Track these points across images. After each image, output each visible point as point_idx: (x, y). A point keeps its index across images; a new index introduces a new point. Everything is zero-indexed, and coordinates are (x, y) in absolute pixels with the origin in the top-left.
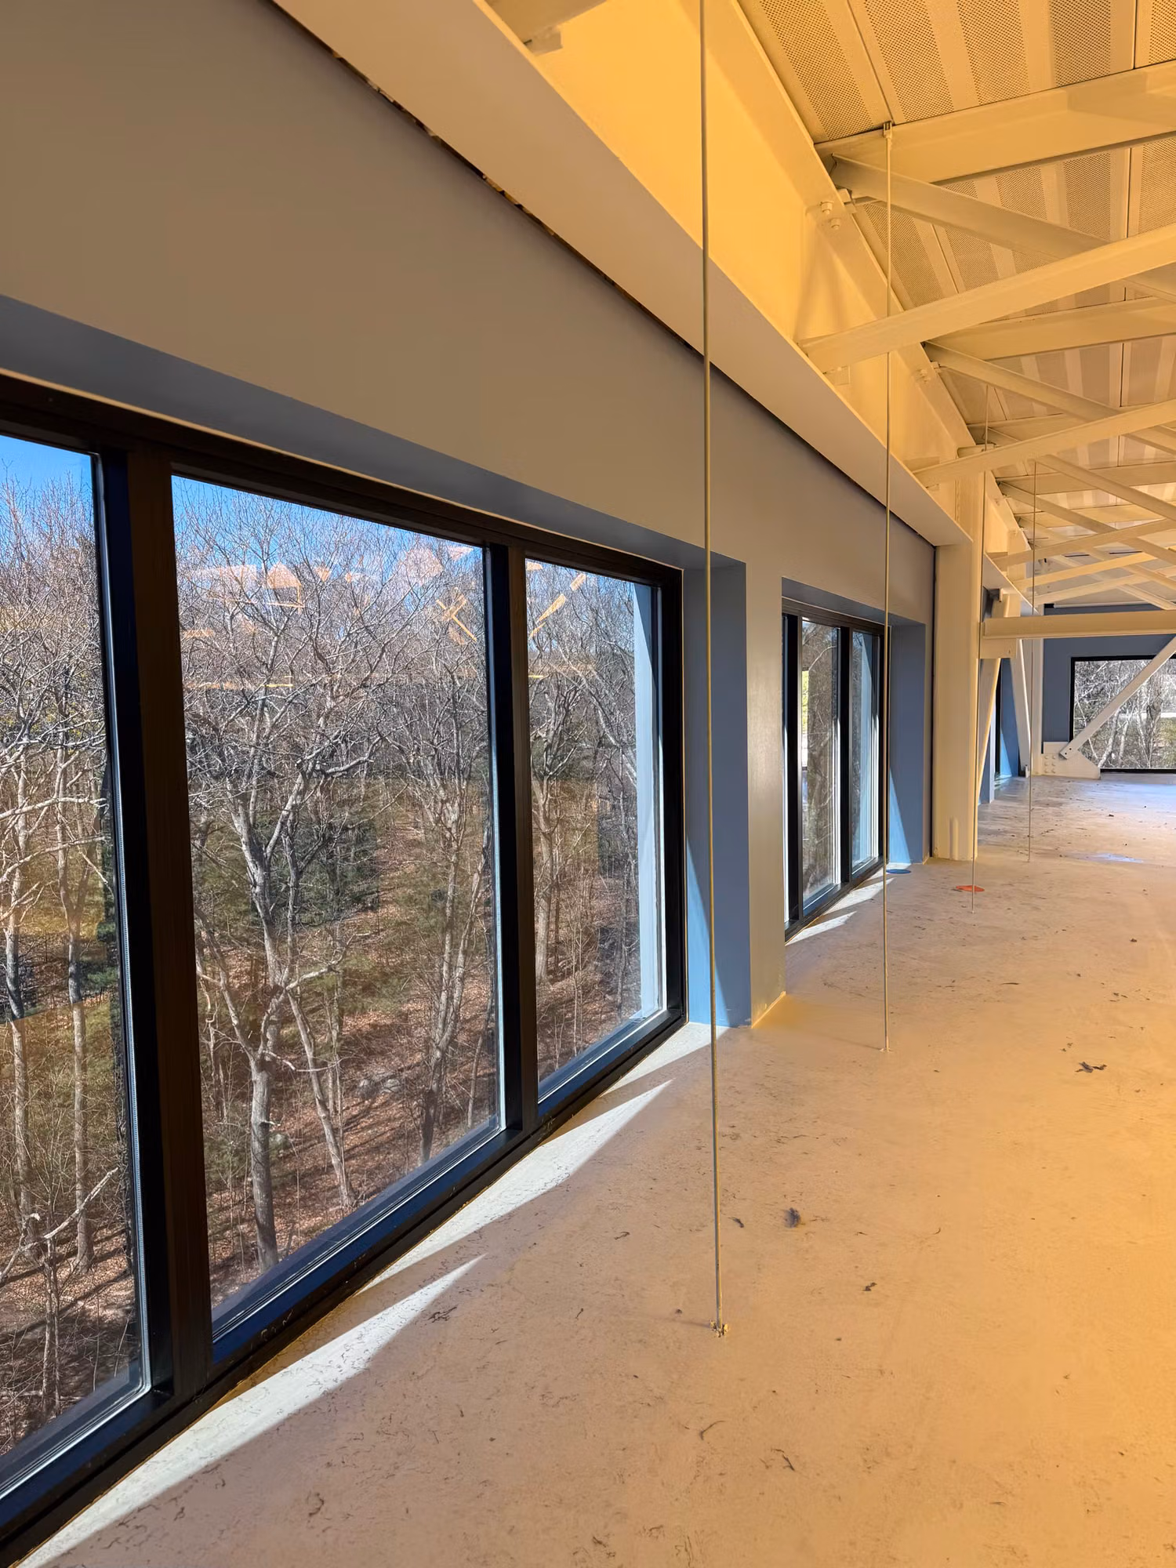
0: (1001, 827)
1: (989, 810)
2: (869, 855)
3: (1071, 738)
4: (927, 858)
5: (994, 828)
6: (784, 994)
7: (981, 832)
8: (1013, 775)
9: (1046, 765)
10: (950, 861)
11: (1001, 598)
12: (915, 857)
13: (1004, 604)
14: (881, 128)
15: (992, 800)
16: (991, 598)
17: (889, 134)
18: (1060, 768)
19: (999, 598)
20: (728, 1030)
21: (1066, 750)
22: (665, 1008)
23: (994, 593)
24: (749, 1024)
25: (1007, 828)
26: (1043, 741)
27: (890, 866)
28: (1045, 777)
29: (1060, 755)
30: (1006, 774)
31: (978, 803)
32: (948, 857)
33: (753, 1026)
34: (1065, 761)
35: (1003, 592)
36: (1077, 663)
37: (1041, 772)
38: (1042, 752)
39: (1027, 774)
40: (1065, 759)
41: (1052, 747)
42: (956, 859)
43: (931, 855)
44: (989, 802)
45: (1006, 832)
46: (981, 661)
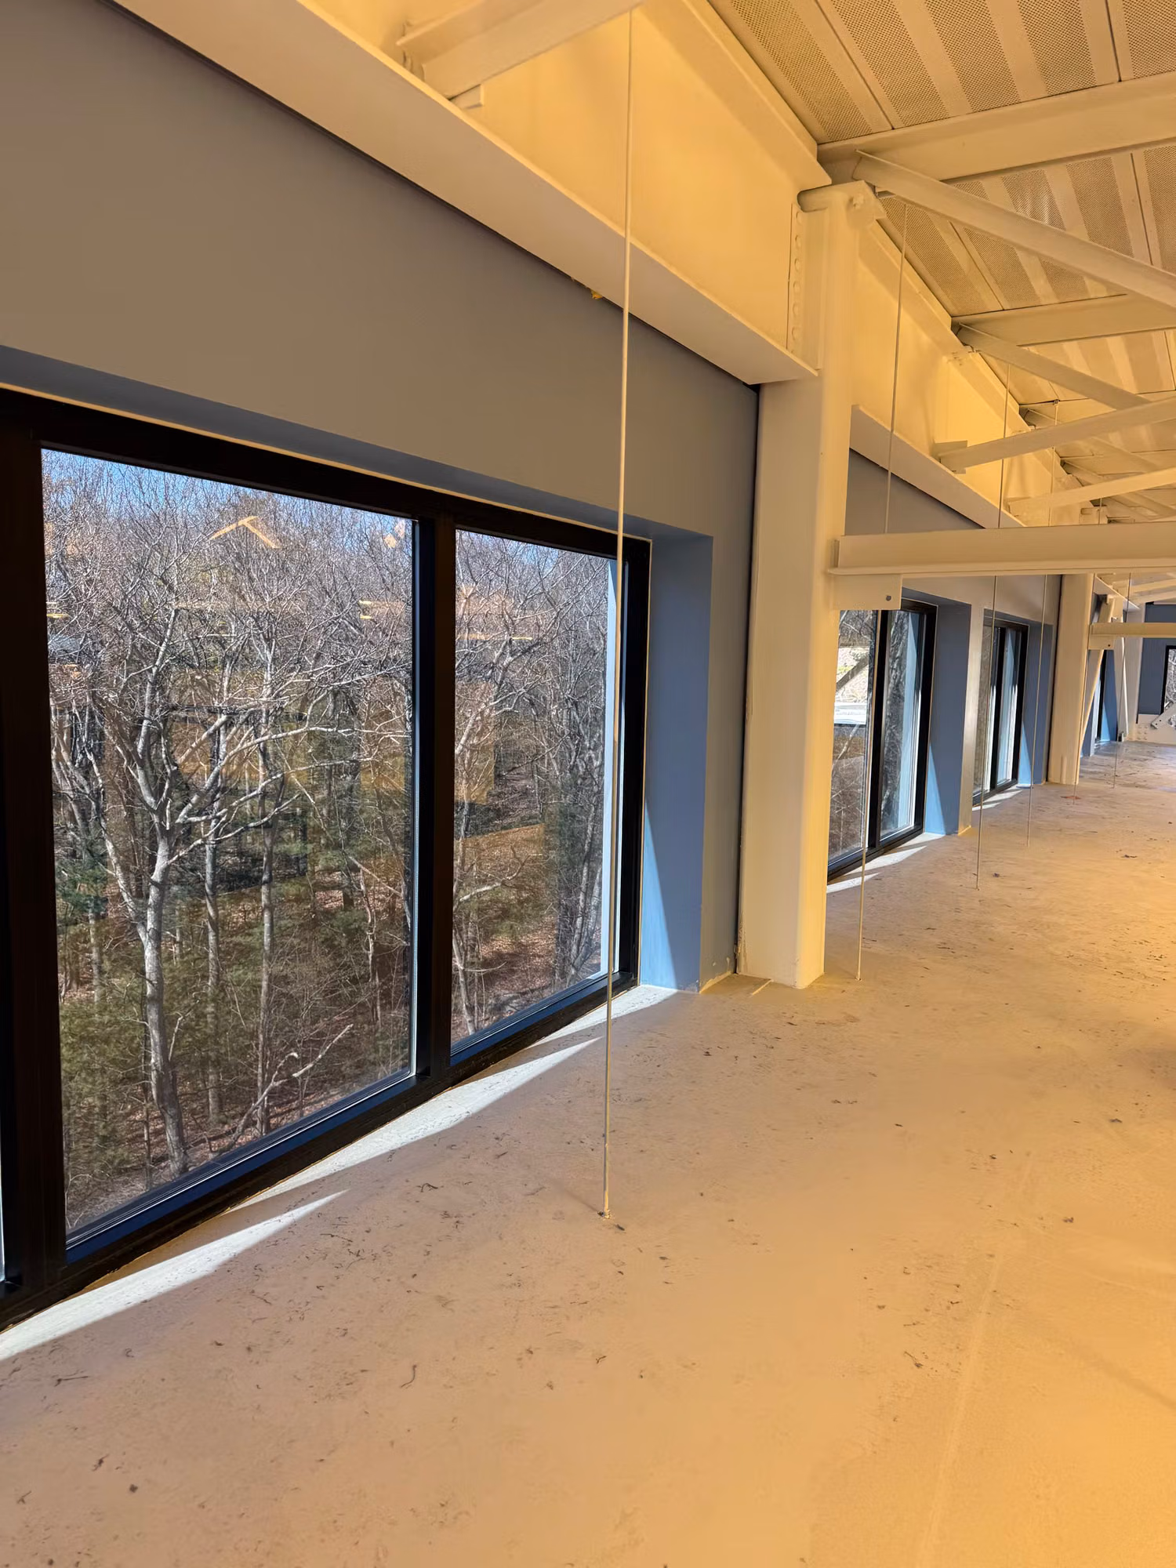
0: (1097, 770)
1: (1089, 760)
2: (1005, 777)
3: (1162, 711)
4: (1044, 782)
5: (1091, 770)
6: (970, 826)
7: (1081, 771)
8: (1112, 739)
9: (1139, 733)
10: (1060, 784)
11: (1108, 602)
12: (1035, 779)
13: (1110, 606)
14: (1053, 401)
15: (1092, 754)
16: (1100, 601)
17: (1057, 406)
18: (1152, 736)
19: (1106, 601)
20: (943, 837)
21: (1157, 721)
22: (913, 824)
23: (1103, 599)
24: (957, 833)
25: (1101, 771)
26: (1139, 712)
27: (1019, 785)
28: (1138, 742)
29: (1152, 725)
30: (1105, 739)
31: (1080, 756)
32: (1058, 782)
33: (959, 834)
34: (1155, 731)
35: (1110, 597)
36: (1170, 651)
37: (1134, 739)
38: (1137, 723)
39: (1123, 739)
40: (1155, 728)
41: (1145, 718)
42: (1064, 783)
43: (1047, 780)
44: (1089, 755)
45: (1100, 773)
46: (1089, 651)
